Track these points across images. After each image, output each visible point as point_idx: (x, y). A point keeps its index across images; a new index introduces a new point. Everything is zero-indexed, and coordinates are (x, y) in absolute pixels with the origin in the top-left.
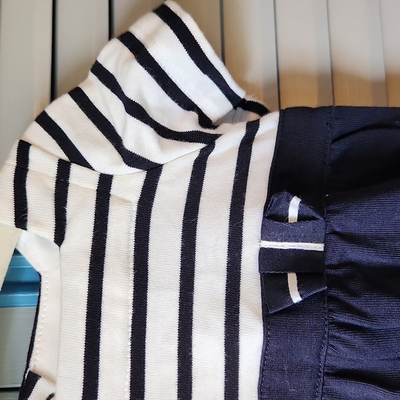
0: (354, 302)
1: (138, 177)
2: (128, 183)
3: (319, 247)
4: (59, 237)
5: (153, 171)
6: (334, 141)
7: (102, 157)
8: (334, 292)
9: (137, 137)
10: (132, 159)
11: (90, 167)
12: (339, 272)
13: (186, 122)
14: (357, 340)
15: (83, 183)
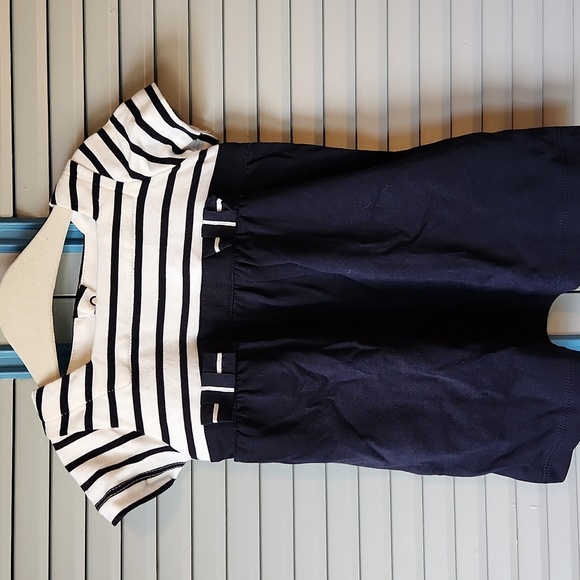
0: (249, 253)
1: (138, 183)
2: (132, 188)
3: (234, 224)
4: (96, 216)
5: (146, 181)
6: (249, 164)
7: (118, 173)
8: (238, 248)
9: (138, 163)
10: (134, 175)
11: (110, 177)
12: (244, 237)
13: (164, 152)
14: (249, 271)
15: (107, 187)
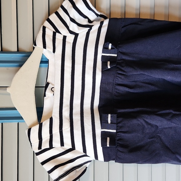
0: (123, 69)
1: (73, 36)
2: (70, 38)
3: (116, 55)
5: (76, 35)
6: (122, 27)
7: (64, 31)
8: (118, 66)
9: (73, 27)
10: (71, 32)
11: (60, 33)
12: (120, 61)
13: (85, 22)
14: (123, 77)
15: (59, 38)
